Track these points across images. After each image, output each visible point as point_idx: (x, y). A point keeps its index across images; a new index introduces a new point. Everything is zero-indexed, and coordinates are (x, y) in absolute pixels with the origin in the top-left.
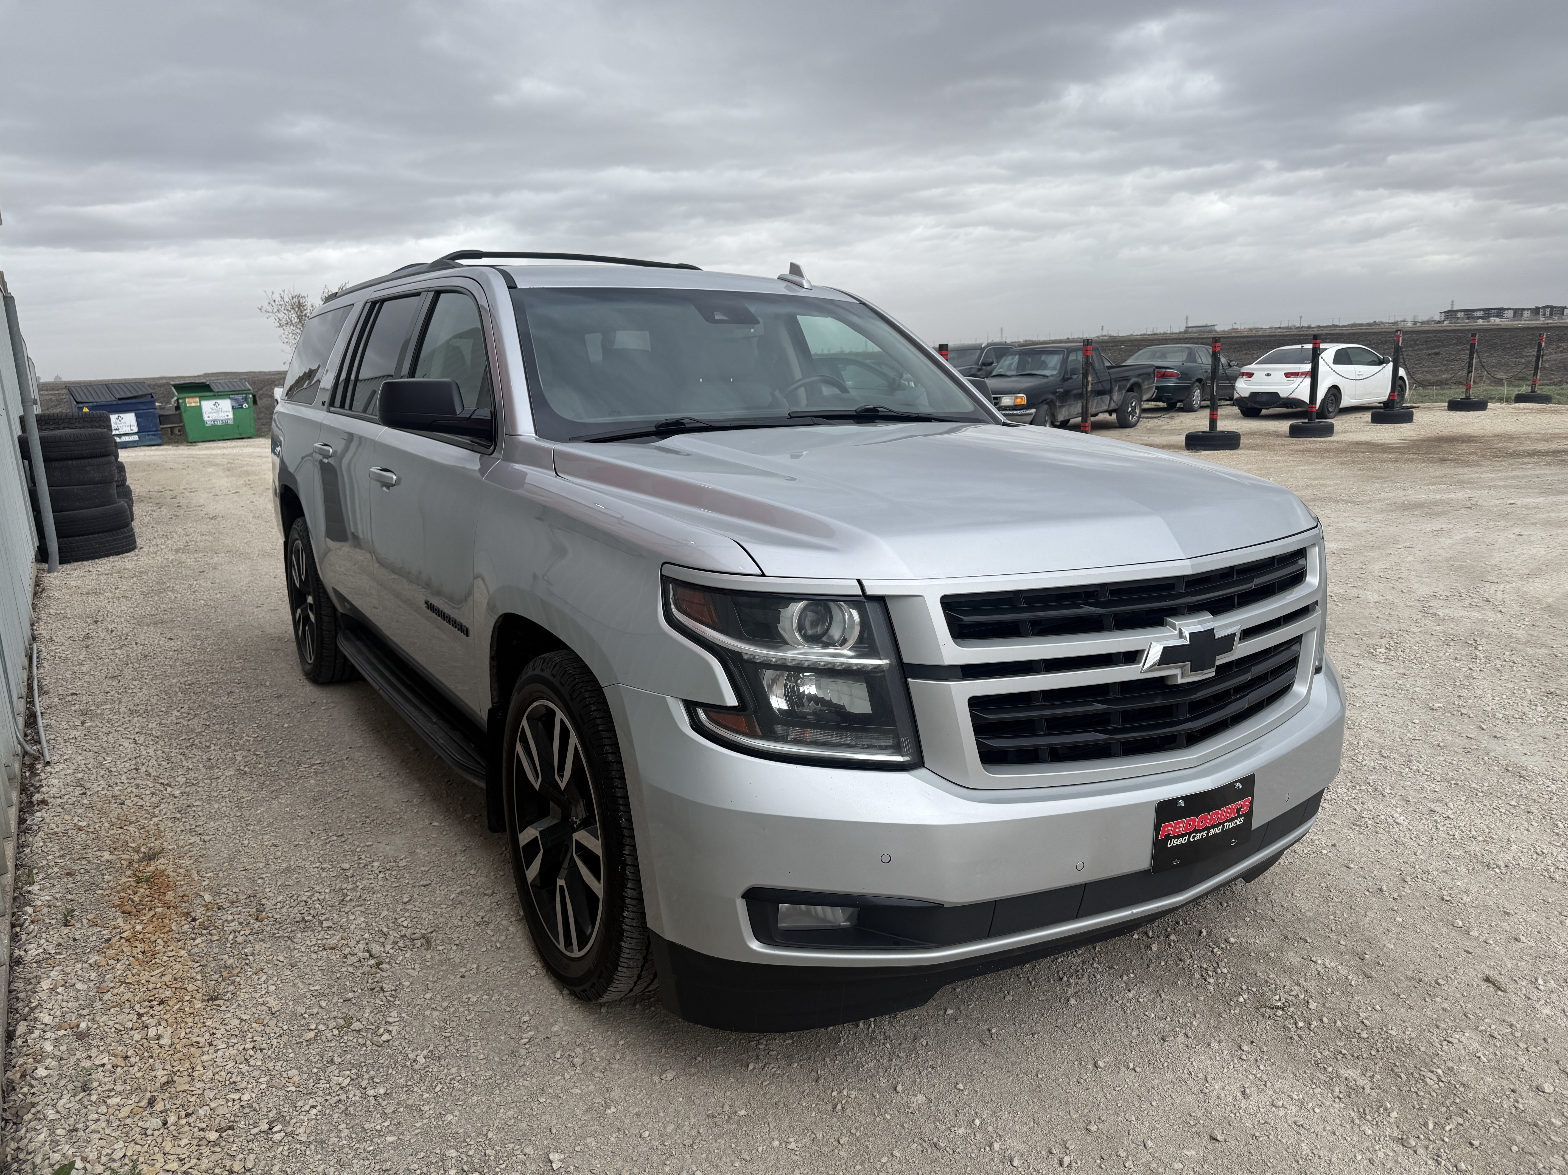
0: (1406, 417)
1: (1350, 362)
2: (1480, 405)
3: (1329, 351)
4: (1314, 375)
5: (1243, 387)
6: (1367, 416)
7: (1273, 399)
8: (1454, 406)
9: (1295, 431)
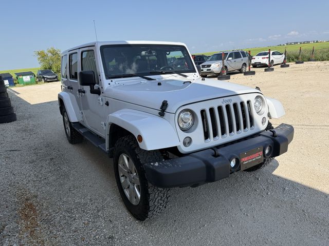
0: (288, 66)
1: (275, 55)
2: (302, 63)
3: (271, 53)
4: (269, 58)
6: (280, 66)
7: (259, 63)
8: (297, 63)
9: (266, 70)
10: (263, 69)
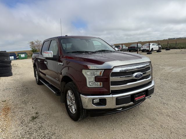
1: (154, 45)
2: (169, 50)
3: (151, 44)
4: (149, 47)
5: (142, 49)
6: (156, 51)
7: (145, 50)
8: (166, 50)
9: (148, 54)
10: (146, 53)
